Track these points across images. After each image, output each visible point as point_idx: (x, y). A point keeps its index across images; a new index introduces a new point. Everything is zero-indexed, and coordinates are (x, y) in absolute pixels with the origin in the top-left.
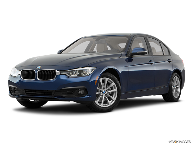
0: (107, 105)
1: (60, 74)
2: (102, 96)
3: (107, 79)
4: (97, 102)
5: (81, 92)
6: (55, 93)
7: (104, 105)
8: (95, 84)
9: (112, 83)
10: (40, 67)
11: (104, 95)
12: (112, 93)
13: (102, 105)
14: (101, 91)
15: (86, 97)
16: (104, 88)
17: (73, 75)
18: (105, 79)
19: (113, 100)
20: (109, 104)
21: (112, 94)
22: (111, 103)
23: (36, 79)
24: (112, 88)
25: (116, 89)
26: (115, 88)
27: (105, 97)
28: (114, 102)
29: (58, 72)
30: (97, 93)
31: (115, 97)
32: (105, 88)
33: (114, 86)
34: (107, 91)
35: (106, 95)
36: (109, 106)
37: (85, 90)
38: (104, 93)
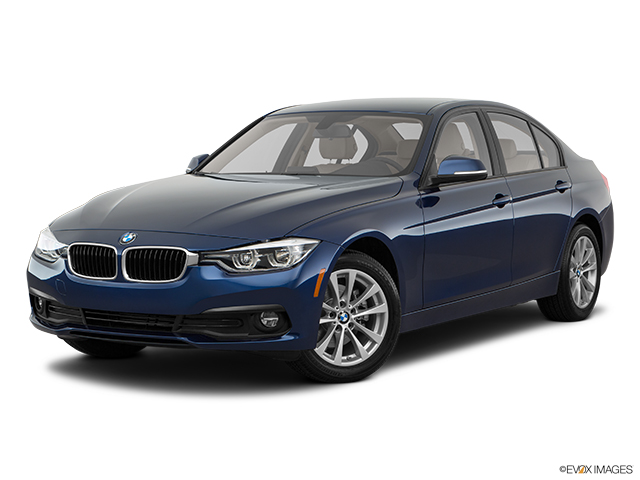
0: (354, 359)
2: (339, 328)
3: (353, 274)
4: (321, 350)
5: (270, 321)
6: (182, 323)
7: (345, 358)
8: (316, 294)
9: (371, 284)
10: (131, 237)
11: (344, 326)
12: (372, 317)
13: (339, 360)
14: (333, 315)
15: (286, 338)
16: (343, 304)
18: (348, 274)
19: (374, 343)
20: (359, 356)
21: (370, 322)
22: (368, 350)
23: (121, 279)
24: (370, 303)
25: (385, 304)
26: (381, 302)
27: (347, 333)
28: (376, 346)
29: (191, 257)
30: (322, 321)
31: (379, 332)
32: (348, 304)
33: (377, 294)
34: (353, 311)
35: (350, 325)
36: (360, 361)
37: (284, 316)
38: (345, 319)
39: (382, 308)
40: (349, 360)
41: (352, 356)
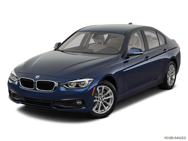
0: (104, 111)
1: (58, 86)
2: (99, 102)
3: (103, 87)
4: (94, 110)
5: (79, 103)
6: (53, 102)
7: (101, 111)
8: (93, 95)
9: (109, 90)
10: (38, 77)
11: (101, 102)
12: (109, 99)
13: (99, 112)
14: (97, 99)
15: (83, 108)
16: (100, 96)
17: (71, 87)
18: (102, 87)
19: (109, 106)
20: (105, 111)
22: (108, 109)
23: (35, 89)
24: (108, 95)
25: (113, 95)
26: (111, 95)
27: (101, 104)
28: (110, 108)
29: (56, 84)
30: (94, 101)
31: (111, 103)
32: (102, 95)
33: (111, 92)
34: (103, 97)
35: (102, 102)
36: (105, 112)
37: (83, 101)
38: (101, 100)
39: (112, 96)
40: (102, 112)
41: (103, 110)
